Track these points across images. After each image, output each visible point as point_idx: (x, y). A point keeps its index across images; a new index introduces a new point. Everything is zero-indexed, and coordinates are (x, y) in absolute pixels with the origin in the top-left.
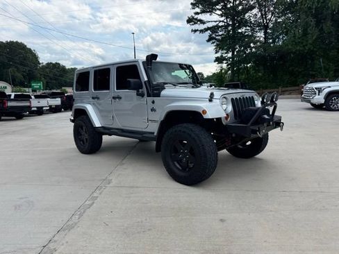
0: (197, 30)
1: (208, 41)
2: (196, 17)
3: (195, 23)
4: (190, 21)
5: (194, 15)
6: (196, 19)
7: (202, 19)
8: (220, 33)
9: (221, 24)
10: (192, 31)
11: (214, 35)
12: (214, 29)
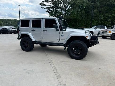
0: (43, 8)
1: (46, 12)
2: (43, 3)
3: (43, 5)
4: (41, 4)
5: (42, 2)
6: (43, 4)
7: (45, 4)
8: (51, 10)
9: (51, 7)
10: (42, 8)
11: (48, 10)
12: (49, 8)
